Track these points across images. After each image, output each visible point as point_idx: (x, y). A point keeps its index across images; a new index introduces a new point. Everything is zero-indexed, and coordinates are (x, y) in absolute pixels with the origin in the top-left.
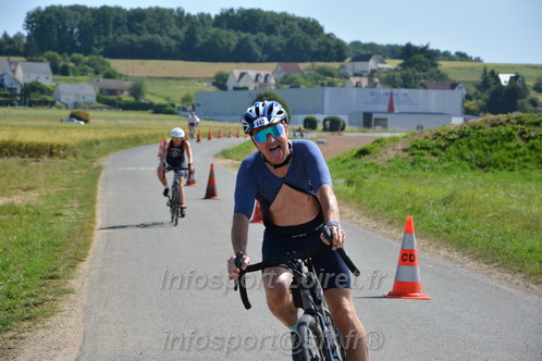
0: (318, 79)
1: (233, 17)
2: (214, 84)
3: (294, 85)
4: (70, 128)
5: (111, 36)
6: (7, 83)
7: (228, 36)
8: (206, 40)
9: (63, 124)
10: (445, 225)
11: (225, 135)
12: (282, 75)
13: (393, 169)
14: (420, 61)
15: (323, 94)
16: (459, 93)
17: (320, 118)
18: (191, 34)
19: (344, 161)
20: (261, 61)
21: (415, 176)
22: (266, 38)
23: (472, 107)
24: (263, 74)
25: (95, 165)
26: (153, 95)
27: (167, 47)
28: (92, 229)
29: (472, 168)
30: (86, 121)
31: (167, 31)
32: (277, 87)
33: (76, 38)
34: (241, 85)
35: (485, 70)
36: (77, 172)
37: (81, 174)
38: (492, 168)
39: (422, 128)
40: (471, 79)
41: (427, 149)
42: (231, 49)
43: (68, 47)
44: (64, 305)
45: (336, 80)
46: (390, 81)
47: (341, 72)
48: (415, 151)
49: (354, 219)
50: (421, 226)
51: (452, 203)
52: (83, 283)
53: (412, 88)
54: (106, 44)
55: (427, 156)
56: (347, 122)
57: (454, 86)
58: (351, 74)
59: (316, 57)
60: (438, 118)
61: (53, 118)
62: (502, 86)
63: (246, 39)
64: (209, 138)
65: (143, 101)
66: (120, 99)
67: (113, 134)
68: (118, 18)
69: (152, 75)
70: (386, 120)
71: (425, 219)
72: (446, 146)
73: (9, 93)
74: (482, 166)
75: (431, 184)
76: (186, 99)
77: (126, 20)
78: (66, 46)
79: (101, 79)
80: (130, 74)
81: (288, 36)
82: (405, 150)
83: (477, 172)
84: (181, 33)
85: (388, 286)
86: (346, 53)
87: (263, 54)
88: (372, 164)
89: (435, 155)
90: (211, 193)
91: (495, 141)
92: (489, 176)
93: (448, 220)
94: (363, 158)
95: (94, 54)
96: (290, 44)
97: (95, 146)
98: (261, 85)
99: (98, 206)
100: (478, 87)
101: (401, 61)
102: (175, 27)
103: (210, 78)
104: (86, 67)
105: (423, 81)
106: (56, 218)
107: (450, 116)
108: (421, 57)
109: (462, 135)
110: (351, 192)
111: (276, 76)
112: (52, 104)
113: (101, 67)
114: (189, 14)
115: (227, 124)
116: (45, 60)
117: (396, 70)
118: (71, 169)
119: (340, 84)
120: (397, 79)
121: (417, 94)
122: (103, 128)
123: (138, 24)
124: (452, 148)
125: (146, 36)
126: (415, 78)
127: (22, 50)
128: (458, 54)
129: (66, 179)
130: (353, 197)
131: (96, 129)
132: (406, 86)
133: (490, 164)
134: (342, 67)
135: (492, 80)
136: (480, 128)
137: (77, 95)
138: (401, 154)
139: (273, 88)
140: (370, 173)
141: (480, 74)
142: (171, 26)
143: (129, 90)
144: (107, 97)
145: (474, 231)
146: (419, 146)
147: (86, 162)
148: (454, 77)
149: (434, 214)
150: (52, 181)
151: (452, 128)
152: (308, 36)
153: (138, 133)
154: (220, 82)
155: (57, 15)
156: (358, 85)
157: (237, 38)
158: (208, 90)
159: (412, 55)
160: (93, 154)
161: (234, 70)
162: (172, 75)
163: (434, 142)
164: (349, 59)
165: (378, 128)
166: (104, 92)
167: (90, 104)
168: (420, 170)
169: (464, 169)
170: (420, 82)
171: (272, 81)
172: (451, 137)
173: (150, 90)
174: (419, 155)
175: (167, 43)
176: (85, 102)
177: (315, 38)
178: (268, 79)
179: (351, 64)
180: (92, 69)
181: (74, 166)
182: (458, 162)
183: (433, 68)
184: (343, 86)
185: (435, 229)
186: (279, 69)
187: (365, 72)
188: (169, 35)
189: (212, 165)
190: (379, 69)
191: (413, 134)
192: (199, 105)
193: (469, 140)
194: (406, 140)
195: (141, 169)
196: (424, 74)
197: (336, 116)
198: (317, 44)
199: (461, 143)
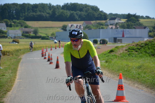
0: (98, 26)
1: (68, 6)
2: (62, 29)
3: (90, 28)
5: (26, 13)
8: (59, 14)
9: (11, 44)
10: (137, 76)
12: (85, 25)
13: (122, 57)
14: (133, 19)
15: (100, 31)
16: (147, 30)
17: (99, 40)
18: (54, 13)
19: (105, 54)
20: (78, 21)
21: (130, 59)
22: (79, 13)
24: (79, 25)
25: (19, 58)
26: (41, 33)
27: (46, 17)
28: (14, 80)
29: (150, 56)
30: (18, 43)
31: (46, 11)
32: (84, 29)
33: (14, 14)
36: (13, 60)
37: (14, 61)
40: (151, 25)
41: (134, 49)
42: (68, 17)
43: (12, 17)
45: (104, 26)
46: (123, 27)
47: (106, 24)
48: (130, 50)
49: (107, 74)
50: (129, 76)
52: (8, 99)
53: (130, 28)
54: (25, 16)
55: (134, 52)
56: (108, 41)
57: (145, 28)
58: (109, 24)
59: (97, 19)
60: (139, 39)
61: (7, 42)
63: (73, 13)
64: (60, 48)
65: (38, 35)
66: (30, 35)
68: (29, 7)
69: (41, 26)
70: (121, 40)
71: (131, 74)
72: (141, 48)
74: (153, 55)
75: (135, 62)
76: (53, 34)
77: (31, 8)
78: (11, 17)
79: (23, 28)
80: (33, 26)
81: (87, 12)
82: (126, 50)
83: (152, 57)
84: (50, 12)
85: (114, 98)
86: (107, 17)
87: (79, 18)
88: (115, 55)
89: (137, 51)
90: (57, 67)
93: (138, 74)
94: (112, 53)
95: (21, 20)
96: (88, 15)
97: (20, 51)
99: (18, 72)
100: (154, 28)
101: (126, 20)
102: (48, 10)
103: (61, 27)
104: (18, 24)
105: (134, 26)
106: (2, 77)
107: (144, 38)
109: (146, 44)
110: (106, 65)
111: (83, 26)
112: (6, 37)
113: (23, 24)
114: (53, 5)
116: (4, 22)
117: (125, 22)
118: (10, 59)
119: (105, 28)
120: (125, 26)
121: (132, 31)
122: (23, 45)
123: (36, 9)
124: (142, 49)
125: (39, 13)
126: (132, 25)
128: (146, 16)
129: (8, 63)
130: (107, 67)
131: (21, 45)
132: (128, 28)
134: (106, 22)
136: (152, 42)
137: (15, 34)
138: (125, 51)
140: (114, 58)
142: (47, 9)
143: (33, 32)
144: (25, 34)
145: (148, 78)
146: (131, 49)
147: (16, 57)
148: (145, 25)
149: (134, 72)
150: (3, 64)
151: (143, 42)
152: (94, 12)
154: (64, 28)
155: (8, 6)
156: (112, 28)
157: (70, 13)
158: (60, 31)
159: (130, 17)
160: (19, 54)
161: (69, 24)
162: (48, 26)
163: (136, 47)
164: (108, 19)
165: (119, 43)
166: (24, 33)
167: (19, 37)
168: (131, 57)
169: (147, 56)
170: (133, 27)
171: (82, 27)
172: (142, 45)
173: (40, 31)
174: (131, 52)
175: (46, 15)
176: (18, 36)
177: (96, 12)
178: (81, 27)
179: (109, 21)
180: (20, 25)
181: (11, 58)
182: (144, 54)
183: (138, 22)
184: (107, 29)
185: (134, 77)
186: (84, 23)
187: (114, 23)
188: (46, 13)
189: (58, 57)
190: (119, 22)
191: (129, 45)
192: (57, 36)
193: (148, 46)
194: (127, 46)
195: (35, 59)
196: (135, 24)
197: (104, 39)
198: (97, 15)
199: (145, 47)
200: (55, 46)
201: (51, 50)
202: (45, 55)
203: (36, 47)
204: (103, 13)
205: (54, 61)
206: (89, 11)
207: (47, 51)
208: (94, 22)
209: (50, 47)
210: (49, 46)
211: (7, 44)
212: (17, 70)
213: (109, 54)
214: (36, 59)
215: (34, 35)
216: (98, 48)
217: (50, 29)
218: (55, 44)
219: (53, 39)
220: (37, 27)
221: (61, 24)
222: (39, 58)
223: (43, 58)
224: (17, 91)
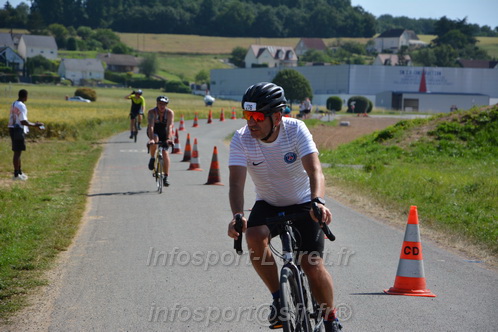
0: (344, 56)
2: (231, 61)
3: (317, 62)
4: (75, 106)
5: (121, 8)
6: (9, 57)
7: (247, 8)
8: (224, 13)
9: (69, 102)
10: (464, 216)
11: (239, 117)
12: (304, 51)
13: (417, 154)
14: (456, 37)
15: (349, 72)
17: (344, 98)
18: (207, 8)
19: (363, 145)
20: (282, 36)
21: (441, 162)
22: (288, 11)
24: (284, 50)
25: (95, 147)
26: (166, 72)
27: (181, 20)
28: (79, 216)
30: (93, 99)
31: (182, 3)
32: (299, 65)
33: (83, 10)
34: (261, 61)
36: (75, 154)
37: (79, 155)
39: (456, 109)
41: (455, 132)
42: (250, 22)
43: (75, 19)
44: (33, 299)
45: (363, 57)
46: (422, 58)
47: (369, 48)
48: (442, 135)
49: (367, 207)
50: (438, 217)
51: (476, 193)
52: (59, 275)
53: (446, 66)
54: (115, 16)
55: (455, 141)
56: (374, 103)
57: (493, 64)
58: (380, 50)
59: (342, 32)
60: (474, 99)
61: (58, 96)
63: (267, 11)
64: (222, 119)
65: (155, 78)
66: (129, 76)
69: (164, 50)
70: (417, 100)
71: (444, 208)
72: (477, 130)
73: (11, 68)
75: (457, 171)
76: (200, 77)
78: (73, 19)
79: (109, 54)
80: (141, 49)
81: (311, 10)
82: (430, 134)
84: (196, 5)
85: (391, 284)
86: (375, 28)
87: (284, 29)
88: (394, 149)
89: (464, 139)
90: (213, 178)
93: (468, 210)
94: (385, 142)
95: (102, 27)
96: (314, 18)
97: (97, 126)
98: (282, 63)
101: (434, 37)
103: (226, 54)
104: (94, 40)
105: (458, 59)
106: (43, 204)
107: (488, 96)
108: (457, 32)
109: (494, 118)
110: (367, 178)
111: (299, 52)
112: (57, 80)
113: (110, 41)
116: (50, 33)
117: (429, 46)
118: (68, 151)
119: (368, 62)
120: (430, 56)
121: (452, 73)
122: (107, 107)
124: (482, 132)
125: (159, 8)
126: (451, 55)
127: (25, 22)
129: (62, 162)
130: (369, 184)
132: (439, 64)
134: (370, 43)
137: (84, 72)
138: (426, 138)
139: (295, 65)
140: (392, 158)
143: (139, 66)
144: (115, 74)
145: (496, 222)
146: (446, 129)
147: (85, 144)
148: (493, 54)
149: (454, 203)
150: (46, 163)
151: (483, 111)
152: (334, 9)
154: (238, 58)
156: (387, 63)
157: (255, 11)
158: (225, 67)
159: (447, 30)
160: (94, 134)
161: (253, 46)
162: (187, 51)
163: (463, 125)
164: (377, 35)
165: (408, 109)
166: (113, 68)
167: (97, 81)
168: (447, 156)
169: (496, 155)
170: (455, 60)
171: (294, 58)
172: (482, 120)
173: (162, 66)
174: (446, 139)
176: (92, 79)
177: (341, 12)
178: (290, 56)
179: (380, 39)
180: (100, 43)
181: (71, 147)
182: (488, 147)
183: (470, 45)
184: (371, 64)
185: (452, 220)
186: (302, 45)
187: (396, 48)
188: (183, 8)
189: (215, 148)
190: (411, 45)
191: (441, 116)
192: (214, 83)
194: (432, 122)
196: (461, 51)
197: (362, 96)
198: (343, 18)
199: (493, 127)
200: (207, 112)
201: (195, 125)
202: (176, 141)
204: (361, 13)
205: (204, 161)
206: (319, 6)
207: (181, 129)
208: (332, 40)
209: (192, 117)
210: (188, 114)
211: (56, 102)
213: (375, 146)
215: (142, 76)
216: (342, 125)
217: (194, 58)
218: (209, 107)
219: (203, 93)
220: (151, 53)
221: (229, 44)
224: (87, 249)
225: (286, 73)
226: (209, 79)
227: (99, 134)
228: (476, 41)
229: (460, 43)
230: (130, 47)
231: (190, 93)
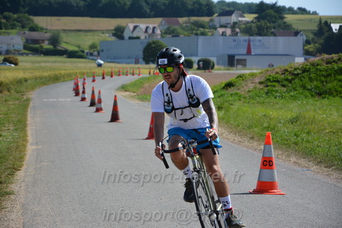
0: (193, 30)
2: (114, 35)
3: (175, 34)
4: (4, 70)
8: (107, 1)
10: (293, 139)
11: (123, 74)
12: (166, 27)
13: (251, 97)
14: (271, 15)
15: (197, 42)
16: (301, 39)
17: (195, 59)
20: (149, 17)
21: (269, 102)
23: (311, 50)
24: (151, 26)
25: (25, 97)
26: (68, 43)
27: (77, 7)
28: (25, 146)
29: (312, 96)
30: (16, 64)
32: (162, 37)
33: (7, 1)
34: (135, 35)
35: (320, 21)
36: (11, 103)
37: (14, 104)
38: (327, 96)
39: (273, 66)
40: (310, 28)
41: (278, 81)
42: (126, 7)
44: (7, 204)
45: (207, 30)
46: (248, 30)
47: (211, 24)
48: (269, 84)
49: (224, 135)
51: (298, 122)
52: (20, 187)
53: (264, 35)
54: (30, 4)
55: (278, 87)
56: (215, 63)
57: (296, 33)
58: (218, 26)
59: (191, 13)
60: (284, 58)
62: (333, 33)
64: (112, 76)
65: (60, 48)
66: (42, 47)
67: (38, 74)
69: (66, 28)
70: (245, 60)
71: (278, 134)
72: (293, 79)
74: (320, 94)
75: (281, 108)
76: (93, 47)
79: (26, 32)
80: (49, 28)
82: (261, 83)
83: (316, 98)
85: (253, 186)
86: (214, 10)
87: (151, 11)
88: (236, 94)
89: (284, 86)
90: (115, 117)
91: (329, 75)
92: (325, 101)
93: (295, 135)
94: (229, 89)
95: (21, 12)
96: (171, 4)
97: (24, 83)
98: (150, 35)
99: (29, 128)
100: (315, 34)
101: (255, 15)
103: (111, 30)
104: (15, 22)
105: (273, 30)
107: (294, 56)
108: (271, 11)
109: (304, 70)
111: (162, 28)
113: (26, 22)
115: (124, 65)
117: (252, 22)
118: (6, 101)
119: (210, 34)
120: (253, 29)
121: (269, 41)
122: (30, 69)
124: (296, 80)
126: (267, 28)
128: (299, 9)
129: (3, 109)
131: (24, 70)
132: (260, 34)
133: (325, 92)
134: (211, 20)
135: (326, 29)
136: (318, 65)
137: (8, 45)
138: (258, 86)
139: (159, 37)
140: (235, 101)
141: (317, 24)
143: (48, 40)
144: (31, 45)
145: (316, 143)
146: (272, 79)
147: (18, 95)
148: (296, 27)
149: (285, 130)
151: (297, 66)
153: (57, 72)
154: (119, 33)
156: (223, 34)
158: (110, 39)
159: (264, 10)
160: (23, 89)
161: (129, 24)
162: (82, 28)
163: (283, 76)
164: (216, 15)
165: (239, 66)
166: (29, 41)
167: (19, 51)
168: (273, 98)
169: (306, 97)
170: (270, 31)
171: (158, 32)
172: (296, 72)
173: (65, 40)
174: (272, 86)
175: (77, 4)
176: (15, 50)
178: (155, 31)
179: (218, 18)
180: (20, 24)
181: (8, 98)
182: (301, 91)
183: (280, 20)
184: (212, 35)
185: (286, 142)
186: (163, 22)
187: (229, 24)
189: (115, 96)
190: (240, 21)
191: (267, 71)
192: (102, 51)
193: (310, 74)
194: (262, 75)
195: (60, 100)
196: (274, 25)
197: (207, 58)
198: (192, 4)
199: (303, 77)
201: (94, 81)
202: (84, 92)
203: (60, 74)
208: (185, 19)
209: (91, 75)
210: (88, 73)
212: (25, 126)
213: (223, 92)
214: (63, 100)
215: (51, 47)
217: (87, 34)
219: (95, 58)
220: (57, 30)
221: (113, 23)
222: (69, 100)
223: (79, 98)
224: (35, 169)
225: (154, 43)
226: (99, 48)
227: (26, 88)
228: (284, 18)
229: (274, 19)
230: (42, 26)
231: (86, 58)
